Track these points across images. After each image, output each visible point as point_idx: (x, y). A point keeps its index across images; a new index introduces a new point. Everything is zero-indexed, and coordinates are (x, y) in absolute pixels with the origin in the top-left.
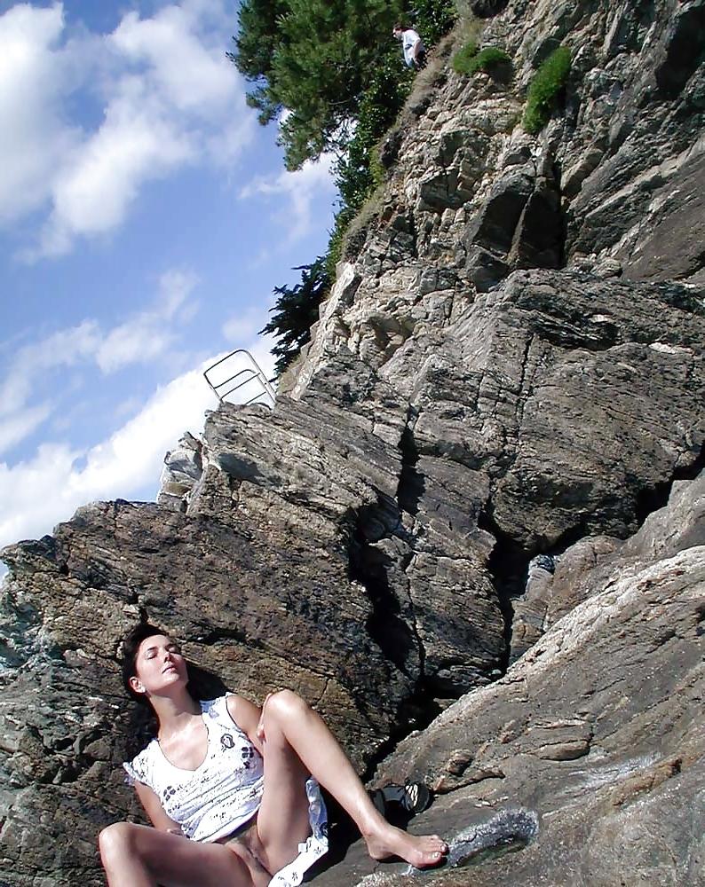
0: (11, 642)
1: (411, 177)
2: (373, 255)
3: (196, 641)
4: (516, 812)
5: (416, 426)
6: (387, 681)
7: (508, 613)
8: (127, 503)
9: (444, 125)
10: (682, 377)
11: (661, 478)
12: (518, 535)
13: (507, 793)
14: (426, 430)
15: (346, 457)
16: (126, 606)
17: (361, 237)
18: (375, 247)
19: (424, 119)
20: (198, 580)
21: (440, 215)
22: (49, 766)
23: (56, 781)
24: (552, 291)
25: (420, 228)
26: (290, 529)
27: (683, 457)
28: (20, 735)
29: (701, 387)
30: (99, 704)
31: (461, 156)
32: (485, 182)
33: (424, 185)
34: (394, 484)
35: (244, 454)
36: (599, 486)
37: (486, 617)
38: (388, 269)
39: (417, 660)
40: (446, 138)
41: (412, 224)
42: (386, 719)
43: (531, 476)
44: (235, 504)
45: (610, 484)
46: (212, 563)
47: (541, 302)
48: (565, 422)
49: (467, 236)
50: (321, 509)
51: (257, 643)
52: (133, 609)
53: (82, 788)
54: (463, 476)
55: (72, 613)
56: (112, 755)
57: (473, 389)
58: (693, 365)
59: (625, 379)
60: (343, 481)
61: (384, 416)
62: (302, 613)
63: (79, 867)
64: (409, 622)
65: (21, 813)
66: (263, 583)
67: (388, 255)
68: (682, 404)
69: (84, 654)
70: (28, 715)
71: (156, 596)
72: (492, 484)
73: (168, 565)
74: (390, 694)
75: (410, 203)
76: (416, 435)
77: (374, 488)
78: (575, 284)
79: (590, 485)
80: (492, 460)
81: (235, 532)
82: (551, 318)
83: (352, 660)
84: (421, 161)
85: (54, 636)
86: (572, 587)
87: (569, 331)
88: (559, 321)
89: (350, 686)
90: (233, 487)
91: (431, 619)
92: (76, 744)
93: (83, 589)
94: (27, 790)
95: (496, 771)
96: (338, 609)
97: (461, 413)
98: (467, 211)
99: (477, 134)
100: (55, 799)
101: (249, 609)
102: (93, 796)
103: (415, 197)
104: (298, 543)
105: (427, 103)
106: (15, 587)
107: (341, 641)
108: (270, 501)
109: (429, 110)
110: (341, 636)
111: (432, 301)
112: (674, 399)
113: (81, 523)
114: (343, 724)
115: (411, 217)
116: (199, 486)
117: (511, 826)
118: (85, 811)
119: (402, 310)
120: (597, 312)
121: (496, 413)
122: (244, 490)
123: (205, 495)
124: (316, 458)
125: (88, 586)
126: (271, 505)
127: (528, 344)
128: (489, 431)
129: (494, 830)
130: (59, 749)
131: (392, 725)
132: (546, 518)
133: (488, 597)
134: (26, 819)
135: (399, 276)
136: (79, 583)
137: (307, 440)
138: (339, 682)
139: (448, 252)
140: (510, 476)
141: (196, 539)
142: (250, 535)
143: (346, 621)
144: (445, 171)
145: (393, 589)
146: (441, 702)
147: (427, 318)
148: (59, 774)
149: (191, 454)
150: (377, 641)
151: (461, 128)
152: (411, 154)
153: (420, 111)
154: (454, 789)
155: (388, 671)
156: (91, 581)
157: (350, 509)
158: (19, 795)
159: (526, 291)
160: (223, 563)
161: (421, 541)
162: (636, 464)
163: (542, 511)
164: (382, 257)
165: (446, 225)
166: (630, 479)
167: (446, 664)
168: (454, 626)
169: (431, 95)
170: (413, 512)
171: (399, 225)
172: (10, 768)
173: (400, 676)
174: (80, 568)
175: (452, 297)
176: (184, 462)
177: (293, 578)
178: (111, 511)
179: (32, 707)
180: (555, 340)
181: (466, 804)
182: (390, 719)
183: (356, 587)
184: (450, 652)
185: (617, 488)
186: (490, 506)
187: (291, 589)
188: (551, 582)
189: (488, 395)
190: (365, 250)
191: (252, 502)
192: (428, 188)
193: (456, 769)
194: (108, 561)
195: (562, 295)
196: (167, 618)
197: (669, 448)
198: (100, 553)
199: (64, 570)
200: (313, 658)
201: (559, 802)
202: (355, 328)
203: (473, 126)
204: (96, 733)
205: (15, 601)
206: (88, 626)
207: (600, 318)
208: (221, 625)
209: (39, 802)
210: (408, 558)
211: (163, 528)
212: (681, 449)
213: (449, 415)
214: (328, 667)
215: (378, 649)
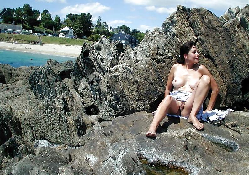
0: (167, 26)
3: (203, 54)
4: (237, 144)
6: (237, 95)
8: (212, 13)
13: (239, 138)
16: (195, 36)
20: (214, 42)
22: (155, 57)
23: (154, 61)
26: (244, 46)
28: (154, 47)
30: (174, 52)
35: (247, 21)
42: (230, 103)
44: (236, 31)
46: (220, 40)
51: (216, 65)
52: (195, 38)
53: (158, 66)
55: (182, 29)
56: (169, 64)
62: (231, 66)
63: (147, 80)
65: (144, 62)
66: (228, 53)
69: (178, 40)
70: (159, 44)
71: (202, 39)
73: (210, 34)
74: (236, 98)
81: (231, 37)
83: (233, 85)
85: (175, 31)
89: (228, 90)
90: (238, 26)
92: (164, 57)
93: (189, 26)
94: (148, 58)
95: (241, 132)
96: (239, 71)
100: (152, 64)
101: (220, 56)
102: (159, 69)
104: (243, 50)
106: (175, 15)
107: (234, 79)
108: (245, 36)
110: (235, 78)
113: (198, 11)
116: (231, 21)
117: (233, 145)
118: (156, 71)
122: (240, 29)
123: (231, 24)
126: (244, 37)
130: (160, 55)
134: (144, 64)
136: (189, 24)
138: (227, 87)
141: (221, 32)
142: (233, 40)
143: (239, 75)
146: (246, 109)
148: (156, 60)
149: (235, 12)
154: (229, 128)
155: (239, 93)
156: (191, 25)
158: (146, 58)
160: (222, 42)
172: (148, 51)
173: (241, 96)
174: (191, 21)
176: (233, 13)
177: (235, 57)
178: (207, 13)
179: (161, 43)
181: (229, 133)
182: (231, 103)
183: (248, 70)
187: (233, 59)
191: (240, 33)
193: (233, 125)
194: (198, 23)
196: (201, 45)
198: (198, 20)
199: (188, 19)
200: (225, 78)
201: (246, 150)
204: (169, 58)
205: (173, 18)
206: (184, 34)
208: (211, 55)
209: (149, 62)
211: (215, 25)
214: (227, 82)
215: (241, 87)
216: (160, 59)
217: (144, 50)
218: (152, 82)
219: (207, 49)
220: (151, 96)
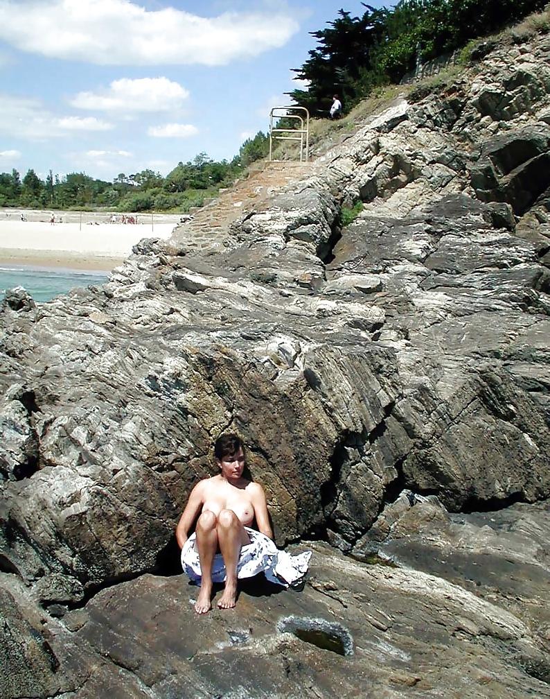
1: (482, 79)
2: (425, 111)
3: (248, 447)
5: (399, 404)
6: (315, 513)
7: (381, 509)
9: (525, 63)
10: (527, 459)
11: (485, 497)
12: (407, 476)
13: (344, 616)
14: (401, 407)
15: (360, 402)
16: (227, 411)
17: (426, 93)
18: (430, 106)
19: (516, 48)
20: (265, 422)
21: (482, 117)
22: (154, 461)
23: (153, 468)
24: (500, 381)
25: (465, 114)
26: (318, 425)
27: (500, 494)
28: (150, 440)
29: (530, 468)
30: (191, 447)
31: (521, 91)
32: (523, 117)
33: (487, 93)
34: (372, 427)
35: (319, 376)
36: (457, 484)
37: (371, 508)
38: (428, 127)
39: (331, 509)
40: (520, 74)
41: (462, 109)
43: (432, 459)
44: (301, 398)
45: (462, 486)
46: (276, 419)
47: (493, 384)
48: (463, 446)
49: (489, 144)
50: (336, 423)
51: (273, 465)
52: (229, 415)
53: (163, 479)
54: (403, 437)
55: (202, 400)
56: (183, 473)
57: (435, 405)
58: (535, 457)
59: (502, 444)
60: (353, 415)
61: (388, 389)
62: (299, 464)
63: (144, 511)
64: (338, 491)
65: (131, 473)
66: (291, 441)
67: (434, 118)
68: (517, 470)
69: (197, 423)
71: (243, 417)
72: (413, 448)
73: (257, 407)
74: (312, 518)
75: (470, 94)
76: (396, 406)
77: (364, 426)
78: (512, 384)
79: (454, 481)
80: (420, 441)
81: (294, 411)
82: (491, 392)
83: (307, 496)
84: (495, 73)
85: (189, 405)
86: (416, 523)
87: (494, 402)
88: (493, 395)
89: (299, 506)
91: (349, 495)
92: (170, 457)
93: (213, 392)
94: (138, 463)
95: (344, 603)
96: (315, 471)
97: (422, 412)
98: (499, 126)
99: (540, 85)
100: (149, 475)
101: (279, 448)
102: (166, 485)
103: (476, 93)
104: (317, 432)
105: (525, 40)
106: (184, 372)
107: (307, 485)
109: (523, 46)
110: (309, 483)
111: (440, 170)
112: (516, 466)
114: (286, 521)
115: (464, 104)
118: (159, 489)
119: (418, 163)
120: (512, 403)
121: (436, 422)
122: (309, 394)
123: (292, 386)
124: (348, 397)
125: (215, 392)
127: (472, 400)
128: (428, 428)
129: (331, 628)
130: (161, 454)
131: (304, 531)
132: (425, 478)
133: (377, 500)
134: (132, 477)
135: (431, 136)
136: (213, 388)
137: (350, 386)
138: (296, 502)
139: (470, 144)
140: (423, 451)
141: (276, 404)
142: (299, 416)
143: (315, 478)
144: (505, 93)
145: (341, 473)
147: (430, 178)
148: (157, 467)
149: (294, 353)
150: (322, 495)
151: (534, 74)
152: (493, 64)
153: (518, 41)
154: (321, 592)
155: (318, 509)
156: (218, 391)
157: (348, 429)
158: (135, 464)
159: (489, 374)
160: (280, 421)
161: (367, 458)
162: (479, 485)
163: (425, 473)
164: (429, 117)
165: (481, 126)
166: (472, 489)
167: (342, 517)
168: (356, 504)
169: (531, 36)
170: (372, 442)
171: (453, 104)
172: (136, 449)
173: (321, 514)
174: (217, 382)
175: (453, 177)
176: (288, 352)
177: (305, 446)
178: (247, 366)
180: (486, 401)
182: (305, 529)
183: (329, 467)
184: (347, 514)
185: (463, 490)
186: (405, 458)
187: (302, 451)
188: (408, 510)
189: (439, 413)
190: (422, 104)
191: (309, 401)
192: (487, 95)
194: (231, 386)
195: (503, 386)
197: (498, 486)
199: (210, 379)
200: (291, 486)
202: (383, 153)
203: (542, 79)
204: (182, 459)
205: (179, 377)
206: (206, 410)
207: (512, 407)
208: (263, 448)
209: (142, 473)
210: (357, 462)
211: (265, 389)
212: (502, 490)
213: (416, 408)
214: (295, 494)
215: (320, 498)
216: (164, 464)
217: (123, 442)
218: (154, 512)
219: (253, 437)
220: (156, 540)
